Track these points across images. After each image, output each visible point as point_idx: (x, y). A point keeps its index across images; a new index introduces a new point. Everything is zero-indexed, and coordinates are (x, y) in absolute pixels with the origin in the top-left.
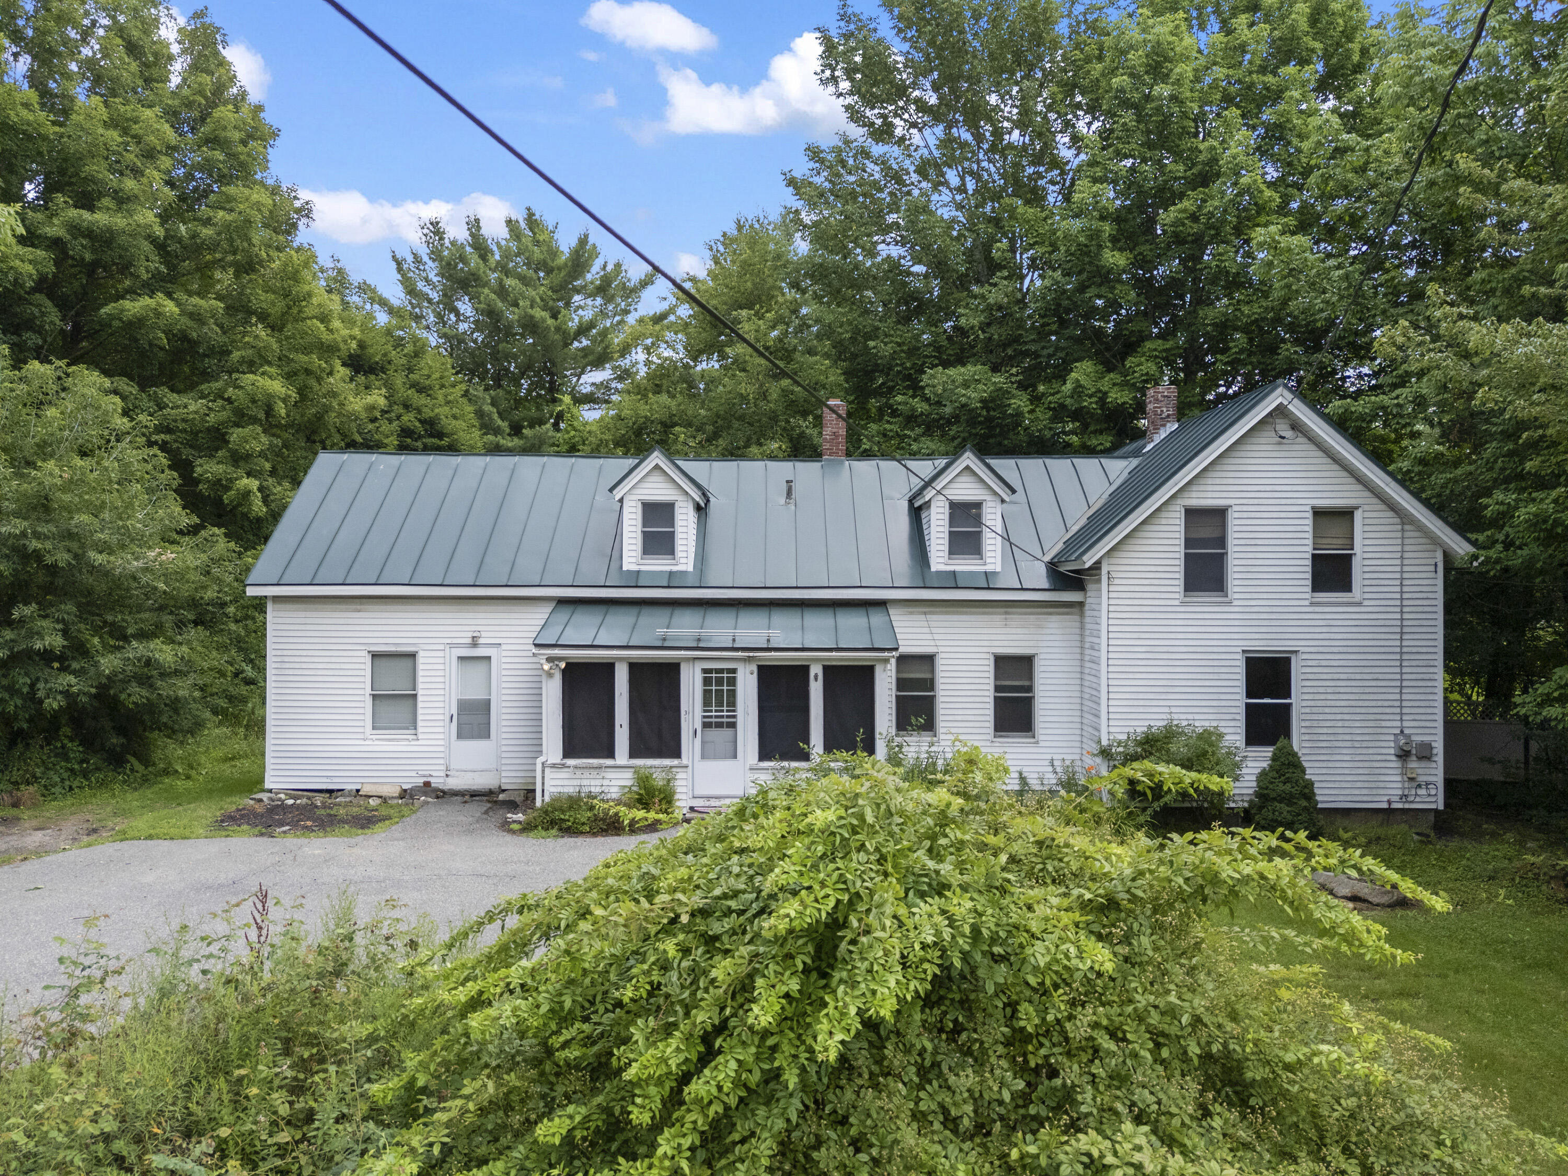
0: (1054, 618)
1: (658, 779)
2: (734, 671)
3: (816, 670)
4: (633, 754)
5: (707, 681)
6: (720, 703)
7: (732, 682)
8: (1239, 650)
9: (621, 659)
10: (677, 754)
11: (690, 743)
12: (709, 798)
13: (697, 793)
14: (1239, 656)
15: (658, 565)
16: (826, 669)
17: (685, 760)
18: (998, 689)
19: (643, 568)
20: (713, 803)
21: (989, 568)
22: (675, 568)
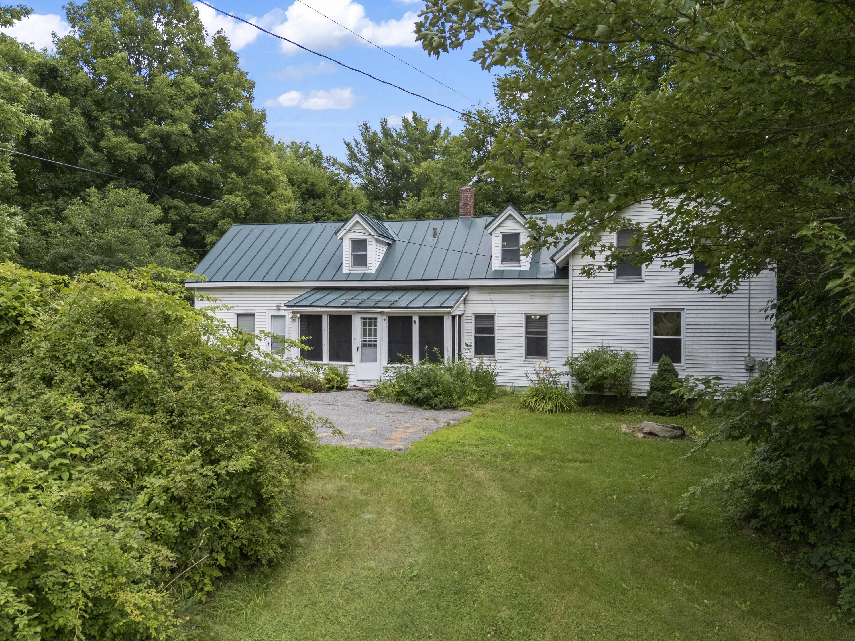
0: (558, 295)
1: (341, 370)
2: (376, 319)
3: (415, 318)
4: (331, 359)
5: (365, 324)
6: (370, 335)
7: (376, 324)
8: (648, 308)
9: (325, 312)
10: (351, 360)
11: (356, 355)
12: (364, 381)
13: (359, 378)
14: (648, 312)
15: (359, 271)
16: (421, 318)
17: (354, 362)
18: (528, 333)
19: (352, 272)
20: (367, 383)
21: (522, 268)
22: (366, 272)
